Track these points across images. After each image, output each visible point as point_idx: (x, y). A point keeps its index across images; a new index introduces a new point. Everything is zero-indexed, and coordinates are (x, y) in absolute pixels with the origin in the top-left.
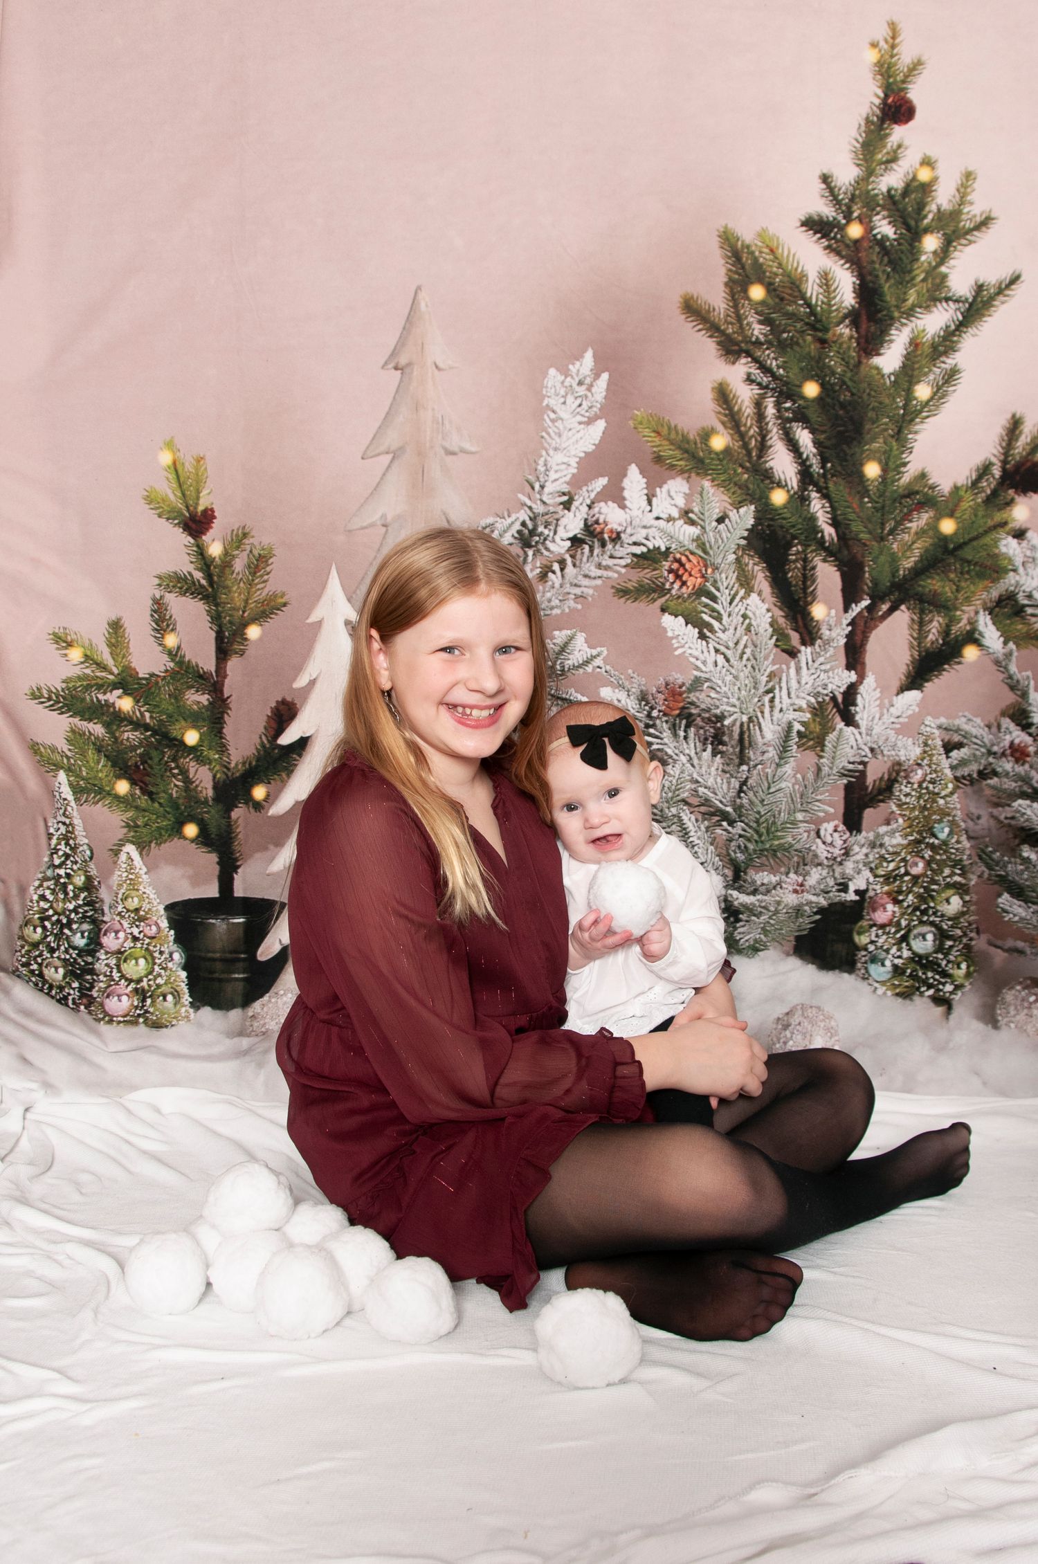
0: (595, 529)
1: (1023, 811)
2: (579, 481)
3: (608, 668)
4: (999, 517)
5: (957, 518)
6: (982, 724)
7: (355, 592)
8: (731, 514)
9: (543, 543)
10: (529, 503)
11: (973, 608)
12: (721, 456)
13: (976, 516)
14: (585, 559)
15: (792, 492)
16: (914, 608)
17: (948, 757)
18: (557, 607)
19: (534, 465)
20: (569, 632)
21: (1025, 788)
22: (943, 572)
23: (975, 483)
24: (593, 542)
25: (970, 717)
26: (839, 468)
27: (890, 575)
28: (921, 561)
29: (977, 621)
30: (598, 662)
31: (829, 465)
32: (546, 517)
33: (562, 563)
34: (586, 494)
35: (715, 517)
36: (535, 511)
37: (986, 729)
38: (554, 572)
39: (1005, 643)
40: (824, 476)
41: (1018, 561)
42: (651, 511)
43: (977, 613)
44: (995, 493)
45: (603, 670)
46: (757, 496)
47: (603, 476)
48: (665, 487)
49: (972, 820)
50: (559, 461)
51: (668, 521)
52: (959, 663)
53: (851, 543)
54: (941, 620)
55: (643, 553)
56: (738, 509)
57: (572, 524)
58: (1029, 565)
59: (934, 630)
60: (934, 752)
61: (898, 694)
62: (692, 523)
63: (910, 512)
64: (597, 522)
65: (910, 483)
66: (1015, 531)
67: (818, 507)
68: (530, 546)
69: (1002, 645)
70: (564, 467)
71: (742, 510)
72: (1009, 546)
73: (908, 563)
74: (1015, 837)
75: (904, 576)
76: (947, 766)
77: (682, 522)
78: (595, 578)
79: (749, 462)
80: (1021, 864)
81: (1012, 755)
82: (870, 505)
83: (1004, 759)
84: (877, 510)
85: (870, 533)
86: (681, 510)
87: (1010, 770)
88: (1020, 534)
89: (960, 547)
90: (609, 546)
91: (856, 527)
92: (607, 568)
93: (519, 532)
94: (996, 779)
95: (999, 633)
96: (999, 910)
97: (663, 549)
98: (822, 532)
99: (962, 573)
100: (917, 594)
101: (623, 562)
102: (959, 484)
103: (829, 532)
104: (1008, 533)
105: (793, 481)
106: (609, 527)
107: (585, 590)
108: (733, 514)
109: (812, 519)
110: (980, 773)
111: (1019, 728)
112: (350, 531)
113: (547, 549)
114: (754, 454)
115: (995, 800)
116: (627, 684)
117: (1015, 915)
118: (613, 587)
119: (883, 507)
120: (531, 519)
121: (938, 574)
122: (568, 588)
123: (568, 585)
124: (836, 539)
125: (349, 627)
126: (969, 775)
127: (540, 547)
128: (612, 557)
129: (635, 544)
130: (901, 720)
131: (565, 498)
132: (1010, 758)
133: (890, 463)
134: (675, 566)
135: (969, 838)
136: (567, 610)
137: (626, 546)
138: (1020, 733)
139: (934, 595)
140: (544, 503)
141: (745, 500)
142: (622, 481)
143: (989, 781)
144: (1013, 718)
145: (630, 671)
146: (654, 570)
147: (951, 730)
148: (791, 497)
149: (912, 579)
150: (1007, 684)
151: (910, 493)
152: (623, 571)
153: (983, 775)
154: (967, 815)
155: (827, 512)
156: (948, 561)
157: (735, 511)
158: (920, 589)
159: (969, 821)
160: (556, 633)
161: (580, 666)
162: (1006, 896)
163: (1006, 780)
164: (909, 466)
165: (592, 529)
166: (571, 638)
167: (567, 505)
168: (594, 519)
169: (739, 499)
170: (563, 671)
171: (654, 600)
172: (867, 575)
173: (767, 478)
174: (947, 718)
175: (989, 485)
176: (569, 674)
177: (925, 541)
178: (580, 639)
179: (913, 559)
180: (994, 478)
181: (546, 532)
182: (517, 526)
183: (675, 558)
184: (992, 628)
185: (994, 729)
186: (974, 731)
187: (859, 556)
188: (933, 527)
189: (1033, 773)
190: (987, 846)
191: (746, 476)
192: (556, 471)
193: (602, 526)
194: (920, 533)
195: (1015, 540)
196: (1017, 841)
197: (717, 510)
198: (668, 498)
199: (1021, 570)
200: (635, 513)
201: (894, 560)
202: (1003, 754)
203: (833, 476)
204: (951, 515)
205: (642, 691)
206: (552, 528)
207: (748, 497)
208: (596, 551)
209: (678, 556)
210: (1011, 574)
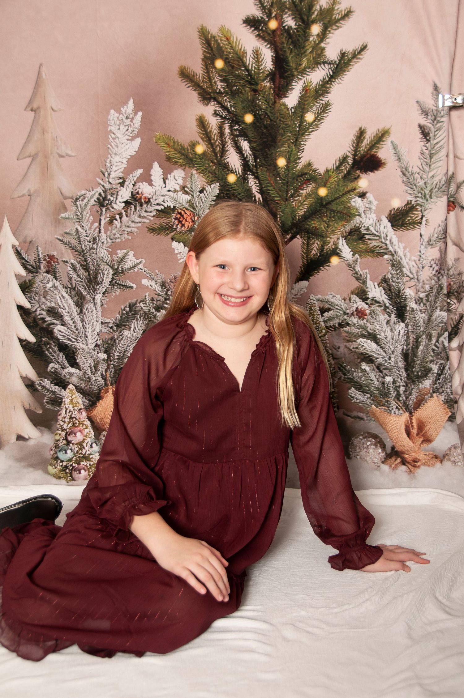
0: (137, 197)
1: (363, 344)
2: (128, 171)
3: (146, 269)
4: (351, 186)
5: (328, 187)
6: (341, 299)
7: (16, 231)
8: (207, 188)
9: (110, 205)
10: (102, 183)
11: (336, 236)
12: (201, 157)
13: (338, 186)
14: (132, 213)
15: (239, 176)
16: (304, 237)
17: (322, 316)
18: (118, 238)
19: (104, 162)
20: (125, 251)
21: (364, 332)
22: (320, 217)
23: (338, 168)
24: (136, 204)
25: (334, 294)
26: (264, 162)
27: (291, 219)
28: (308, 211)
29: (338, 243)
30: (140, 266)
31: (258, 160)
32: (112, 191)
33: (121, 215)
34: (132, 178)
35: (199, 190)
36: (106, 187)
37: (343, 301)
38: (116, 220)
39: (354, 255)
40: (256, 166)
41: (361, 210)
42: (165, 187)
43: (338, 239)
44: (349, 173)
45: (143, 270)
46: (220, 178)
47: (140, 168)
48: (173, 174)
49: (335, 349)
50: (118, 161)
51: (174, 193)
52: (329, 266)
53: (270, 202)
54: (319, 243)
55: (162, 209)
56: (210, 185)
57: (125, 194)
58: (368, 212)
59: (315, 249)
60: (315, 313)
61: (295, 283)
62: (187, 193)
63: (302, 185)
64: (138, 193)
65: (302, 169)
66: (360, 193)
67: (252, 183)
68: (103, 206)
69: (352, 256)
70: (120, 163)
71: (213, 186)
72: (356, 202)
73: (301, 213)
74: (358, 358)
75: (299, 219)
76: (322, 321)
77: (181, 193)
78: (137, 223)
79: (216, 160)
80: (361, 373)
81: (357, 315)
82: (280, 181)
83: (353, 317)
84: (284, 184)
85: (280, 197)
86: (181, 186)
87: (356, 323)
88: (362, 195)
89: (329, 203)
90: (145, 206)
91: (273, 194)
92: (144, 217)
93: (98, 199)
94: (348, 327)
95: (350, 250)
96: (349, 396)
97: (172, 207)
98: (255, 197)
99: (330, 217)
100: (306, 229)
101: (152, 214)
102: (329, 169)
103: (258, 196)
104: (356, 195)
105: (240, 170)
106: (144, 195)
107: (133, 229)
108: (208, 188)
109: (250, 190)
110: (340, 324)
111: (361, 300)
112: (13, 198)
113: (113, 208)
114: (219, 155)
115: (348, 339)
116: (155, 277)
117: (357, 399)
118: (147, 227)
119: (287, 183)
120: (103, 192)
121: (317, 218)
122: (124, 228)
123: (124, 227)
124: (262, 201)
125: (14, 248)
126: (334, 325)
127: (109, 206)
128: (146, 211)
129: (158, 204)
130: (297, 296)
131: (121, 180)
132: (356, 316)
133: (291, 158)
134: (178, 216)
135: (334, 359)
136: (124, 240)
137: (153, 205)
138: (362, 303)
139: (315, 230)
140: (110, 183)
141: (214, 180)
142: (150, 171)
143: (344, 329)
144: (357, 295)
145: (157, 271)
146: (168, 218)
147: (324, 302)
148: (238, 178)
149: (303, 221)
150: (354, 276)
151: (302, 174)
152: (152, 219)
153: (341, 325)
154: (333, 346)
155: (257, 186)
156: (323, 211)
157: (209, 186)
158: (307, 226)
159: (334, 350)
160: (119, 251)
161: (131, 268)
162: (353, 389)
163: (354, 328)
164: (302, 159)
165: (135, 197)
166: (126, 254)
167: (122, 184)
168: (136, 191)
169: (211, 180)
170: (122, 271)
171: (168, 234)
172: (279, 219)
173: (226, 168)
174: (322, 295)
175: (346, 169)
176: (126, 273)
177: (310, 200)
178: (131, 255)
179: (304, 210)
180: (349, 164)
181: (112, 198)
182: (97, 196)
183: (178, 212)
184: (347, 247)
185: (347, 301)
186: (336, 302)
187: (274, 209)
188: (315, 192)
189: (368, 324)
190: (343, 363)
191: (215, 167)
192: (116, 166)
193: (141, 195)
194: (308, 196)
195: (360, 199)
196: (359, 360)
197: (199, 186)
198: (174, 180)
199: (363, 215)
200: (157, 188)
201: (293, 210)
202: (352, 314)
203: (260, 166)
204: (325, 186)
205: (162, 281)
206: (115, 196)
207: (216, 179)
208: (138, 209)
209: (180, 211)
210: (357, 217)
